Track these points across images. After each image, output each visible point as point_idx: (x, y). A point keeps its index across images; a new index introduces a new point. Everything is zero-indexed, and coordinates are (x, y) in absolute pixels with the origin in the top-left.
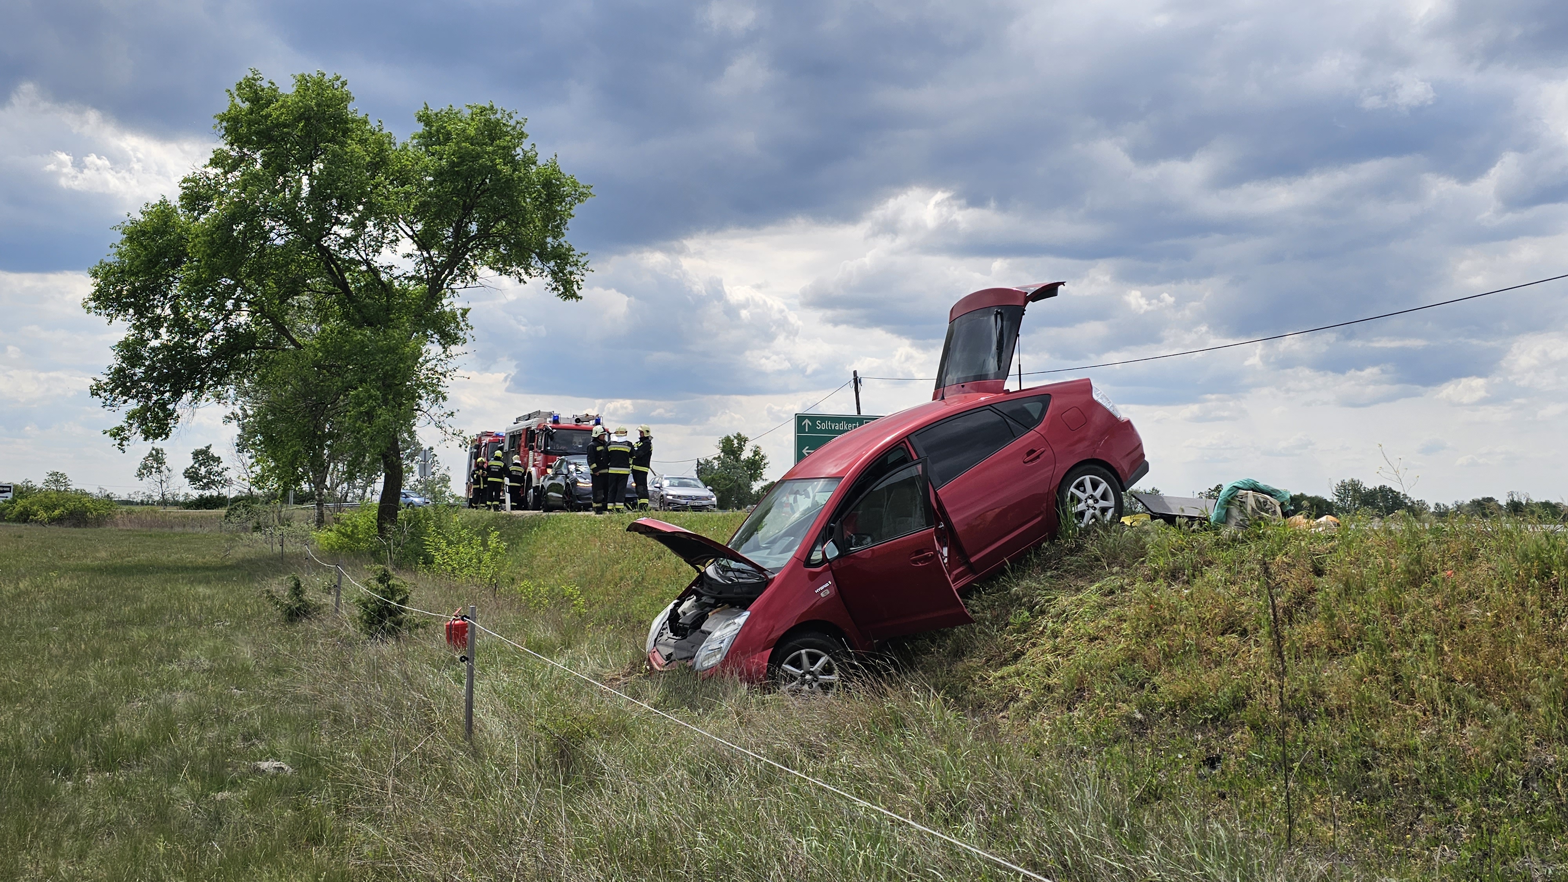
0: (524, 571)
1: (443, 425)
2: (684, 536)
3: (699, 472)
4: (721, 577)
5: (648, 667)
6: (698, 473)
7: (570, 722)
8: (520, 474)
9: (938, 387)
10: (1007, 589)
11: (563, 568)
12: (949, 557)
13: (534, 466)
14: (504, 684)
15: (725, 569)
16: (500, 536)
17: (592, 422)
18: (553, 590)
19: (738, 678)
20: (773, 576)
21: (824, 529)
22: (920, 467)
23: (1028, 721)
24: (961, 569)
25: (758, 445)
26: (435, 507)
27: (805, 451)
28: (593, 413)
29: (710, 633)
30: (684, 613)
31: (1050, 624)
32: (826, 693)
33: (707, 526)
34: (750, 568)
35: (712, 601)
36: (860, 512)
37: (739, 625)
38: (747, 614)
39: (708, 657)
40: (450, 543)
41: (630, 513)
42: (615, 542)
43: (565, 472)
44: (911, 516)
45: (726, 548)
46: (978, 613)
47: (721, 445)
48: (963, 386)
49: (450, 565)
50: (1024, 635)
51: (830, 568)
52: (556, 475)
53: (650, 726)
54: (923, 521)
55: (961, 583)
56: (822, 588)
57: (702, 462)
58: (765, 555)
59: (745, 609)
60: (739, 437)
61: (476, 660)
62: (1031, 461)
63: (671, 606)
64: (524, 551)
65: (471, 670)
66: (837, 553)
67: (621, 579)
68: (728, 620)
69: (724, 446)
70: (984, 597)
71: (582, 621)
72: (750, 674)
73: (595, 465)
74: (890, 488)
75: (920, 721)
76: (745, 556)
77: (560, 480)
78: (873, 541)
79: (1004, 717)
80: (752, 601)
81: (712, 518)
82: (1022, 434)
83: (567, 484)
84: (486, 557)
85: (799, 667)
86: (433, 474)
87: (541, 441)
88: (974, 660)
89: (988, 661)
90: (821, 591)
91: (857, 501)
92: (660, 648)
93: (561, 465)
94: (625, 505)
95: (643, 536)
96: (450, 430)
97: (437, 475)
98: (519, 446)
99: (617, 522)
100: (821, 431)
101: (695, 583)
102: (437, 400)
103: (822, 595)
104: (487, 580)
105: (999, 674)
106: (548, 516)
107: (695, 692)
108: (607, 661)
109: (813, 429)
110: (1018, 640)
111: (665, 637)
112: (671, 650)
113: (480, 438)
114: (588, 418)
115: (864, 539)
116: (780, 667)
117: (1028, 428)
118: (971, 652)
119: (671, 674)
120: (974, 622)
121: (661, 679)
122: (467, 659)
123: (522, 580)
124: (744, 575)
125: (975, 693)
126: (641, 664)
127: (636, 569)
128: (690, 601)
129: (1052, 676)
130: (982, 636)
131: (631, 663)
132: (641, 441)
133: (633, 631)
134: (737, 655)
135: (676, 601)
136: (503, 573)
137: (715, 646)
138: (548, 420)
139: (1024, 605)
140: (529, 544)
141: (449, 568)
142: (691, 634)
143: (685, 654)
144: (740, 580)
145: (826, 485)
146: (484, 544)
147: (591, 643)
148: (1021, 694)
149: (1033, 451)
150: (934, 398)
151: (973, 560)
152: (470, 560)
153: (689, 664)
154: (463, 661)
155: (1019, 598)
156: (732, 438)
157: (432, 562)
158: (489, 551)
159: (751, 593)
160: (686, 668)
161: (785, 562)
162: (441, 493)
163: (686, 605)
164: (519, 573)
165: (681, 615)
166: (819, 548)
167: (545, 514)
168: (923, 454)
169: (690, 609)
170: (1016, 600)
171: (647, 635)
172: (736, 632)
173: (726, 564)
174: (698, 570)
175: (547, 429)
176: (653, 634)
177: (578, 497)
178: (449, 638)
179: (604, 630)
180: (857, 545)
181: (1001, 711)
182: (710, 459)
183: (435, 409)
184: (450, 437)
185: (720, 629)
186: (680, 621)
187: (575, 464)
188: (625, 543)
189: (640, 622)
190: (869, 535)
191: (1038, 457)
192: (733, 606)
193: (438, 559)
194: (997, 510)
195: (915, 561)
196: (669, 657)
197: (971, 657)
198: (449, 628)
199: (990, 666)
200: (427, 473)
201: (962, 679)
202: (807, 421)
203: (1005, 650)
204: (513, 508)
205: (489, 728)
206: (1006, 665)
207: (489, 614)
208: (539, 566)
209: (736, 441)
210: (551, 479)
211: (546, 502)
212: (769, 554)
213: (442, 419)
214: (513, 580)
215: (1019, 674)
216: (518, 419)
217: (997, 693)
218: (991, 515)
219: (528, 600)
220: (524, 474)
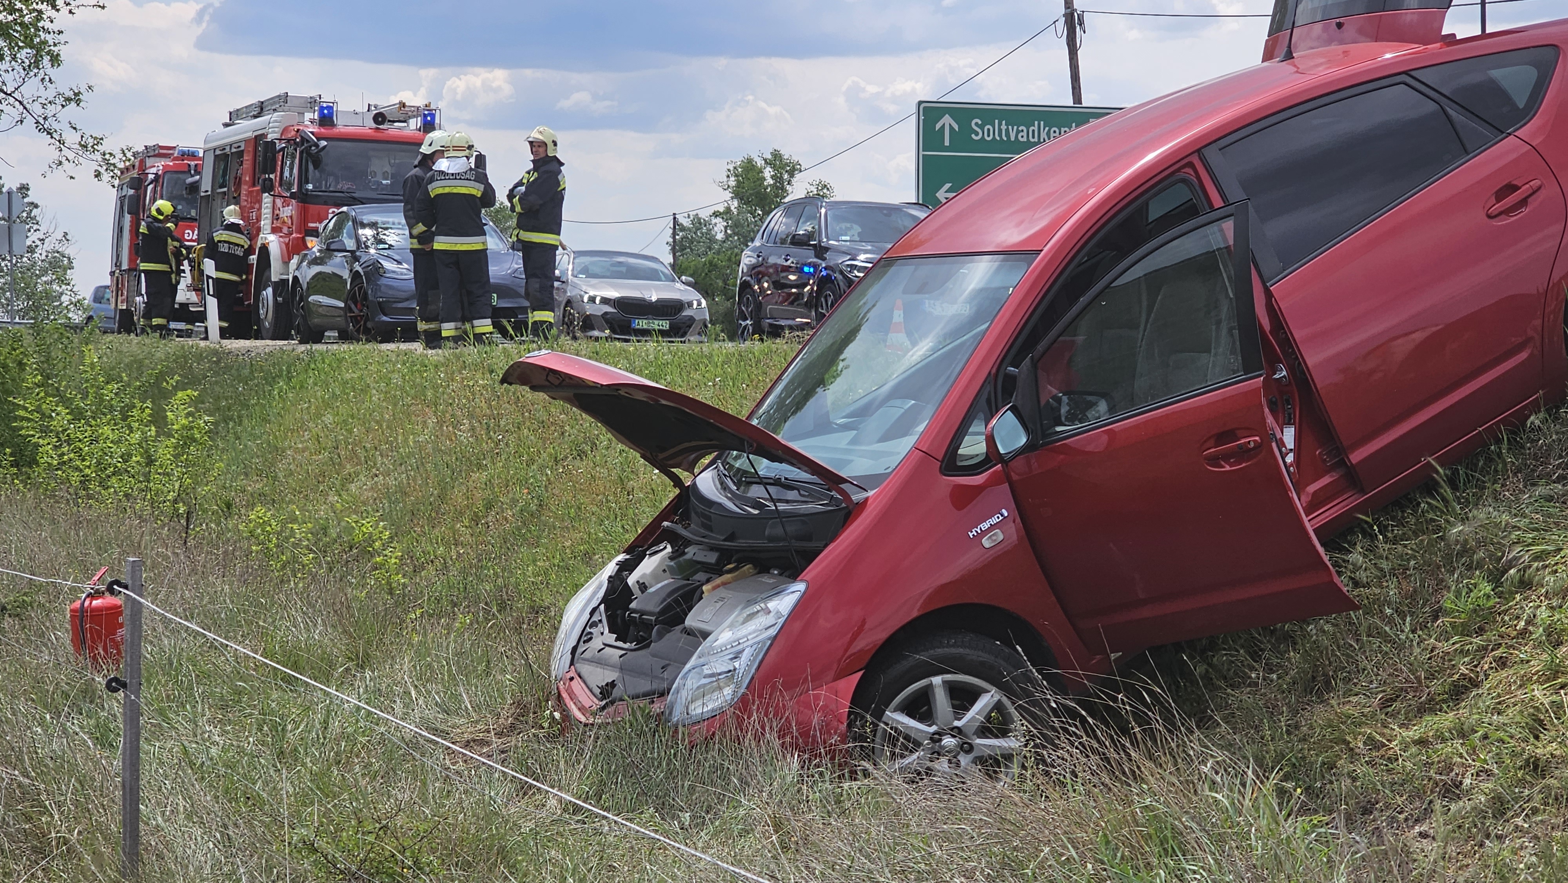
0: (255, 486)
1: (55, 125)
2: (641, 396)
3: (677, 247)
4: (734, 498)
5: (557, 715)
6: (674, 251)
7: (371, 838)
8: (240, 252)
9: (1275, 29)
10: (1439, 528)
11: (349, 479)
12: (1298, 450)
13: (274, 230)
14: (214, 751)
15: (745, 479)
16: (196, 402)
17: (414, 124)
18: (325, 530)
19: (777, 743)
20: (865, 495)
21: (992, 378)
22: (1228, 226)
23: (1482, 845)
24: (1326, 480)
25: (826, 180)
26: (37, 329)
27: (941, 195)
28: (415, 100)
29: (705, 635)
30: (643, 587)
31: (1543, 613)
32: (992, 776)
33: (697, 376)
34: (804, 476)
35: (712, 558)
36: (1080, 339)
37: (779, 614)
38: (800, 587)
39: (702, 693)
40: (77, 415)
41: (509, 346)
42: (471, 416)
43: (350, 244)
44: (1208, 351)
45: (744, 425)
46: (1367, 585)
47: (732, 182)
48: (1340, 25)
49: (77, 469)
50: (1477, 640)
51: (1006, 477)
52: (329, 251)
53: (566, 851)
54: (1236, 361)
55: (1328, 513)
56: (985, 526)
57: (685, 222)
58: (843, 444)
59: (794, 576)
60: (776, 160)
61: (145, 691)
62: (1506, 212)
63: (611, 568)
64: (256, 437)
65: (133, 713)
66: (1023, 440)
67: (489, 506)
68: (750, 603)
69: (739, 184)
70: (1383, 547)
71: (397, 604)
72: (805, 734)
73: (420, 228)
74: (1155, 279)
75: (1220, 840)
76: (795, 446)
77: (338, 266)
78: (1112, 410)
79: (1423, 835)
80: (810, 556)
81: (710, 357)
82: (1484, 145)
83: (355, 275)
84: (164, 452)
85: (926, 717)
86: (31, 250)
87: (291, 171)
88: (1354, 699)
89: (1386, 703)
90: (984, 533)
91: (1075, 310)
92: (585, 669)
93: (339, 227)
94: (495, 325)
95: (542, 395)
96: (72, 138)
97: (40, 254)
98: (238, 182)
99: (476, 366)
100: (983, 145)
101: (665, 515)
102: (36, 64)
103: (986, 542)
104: (167, 507)
105: (1413, 733)
106: (310, 353)
107: (671, 774)
108: (457, 697)
109: (962, 139)
110: (1463, 653)
111: (597, 643)
112: (611, 676)
113: (142, 162)
114: (404, 112)
115: (1092, 405)
116: (879, 715)
117: (1501, 131)
118: (1347, 680)
119: (612, 731)
120: (1356, 608)
121: (590, 742)
122: (124, 685)
123: (251, 506)
124: (792, 495)
125: (1354, 780)
126: (540, 705)
127: (523, 482)
128: (657, 558)
129: (1545, 737)
130: (1377, 642)
131: (518, 704)
132: (535, 169)
133: (518, 631)
134: (774, 688)
135: (621, 557)
136: (202, 490)
137: (721, 666)
138: (308, 116)
139: (1480, 565)
140: (266, 421)
141: (75, 477)
142: (660, 636)
143: (645, 686)
144: (782, 507)
145: (998, 270)
146: (159, 419)
147: (420, 655)
148: (1467, 781)
149: (1511, 188)
150: (1268, 55)
151: (1356, 457)
152: (126, 457)
153: (657, 707)
154: (115, 690)
155: (1466, 550)
156: (760, 163)
157: (33, 462)
158: (169, 435)
159: (808, 538)
160: (648, 717)
161: (893, 462)
162: (49, 296)
163: (648, 566)
164: (243, 491)
165: (636, 590)
166: (978, 427)
167: (302, 348)
168: (1236, 193)
169: (656, 576)
170: (1460, 555)
171: (552, 640)
172: (773, 632)
173: (747, 466)
174: (677, 482)
175: (305, 140)
176: (568, 635)
177: (383, 308)
178: (79, 641)
179: (449, 628)
180: (1072, 418)
181: (1417, 821)
182: (704, 215)
183: (31, 88)
184: (71, 155)
185: (731, 626)
186: (633, 605)
187: (373, 225)
188: (498, 418)
189: (536, 610)
190: (1104, 395)
191: (1524, 202)
192: (763, 568)
193: (48, 453)
194: (1419, 336)
195: (1214, 460)
196: (606, 691)
197: (1348, 693)
198: (80, 616)
199: (1394, 715)
200: (16, 250)
201: (1322, 746)
202: (947, 120)
203: (1431, 676)
204: (224, 333)
205: (179, 851)
206: (1433, 711)
207: (172, 586)
208: (291, 474)
209: (768, 173)
210: (315, 261)
211: (304, 317)
212: (853, 442)
213: (51, 110)
214: (229, 506)
215: (1463, 733)
216: (235, 116)
217: (1409, 779)
218: (1402, 348)
219: (267, 553)
220: (250, 251)
